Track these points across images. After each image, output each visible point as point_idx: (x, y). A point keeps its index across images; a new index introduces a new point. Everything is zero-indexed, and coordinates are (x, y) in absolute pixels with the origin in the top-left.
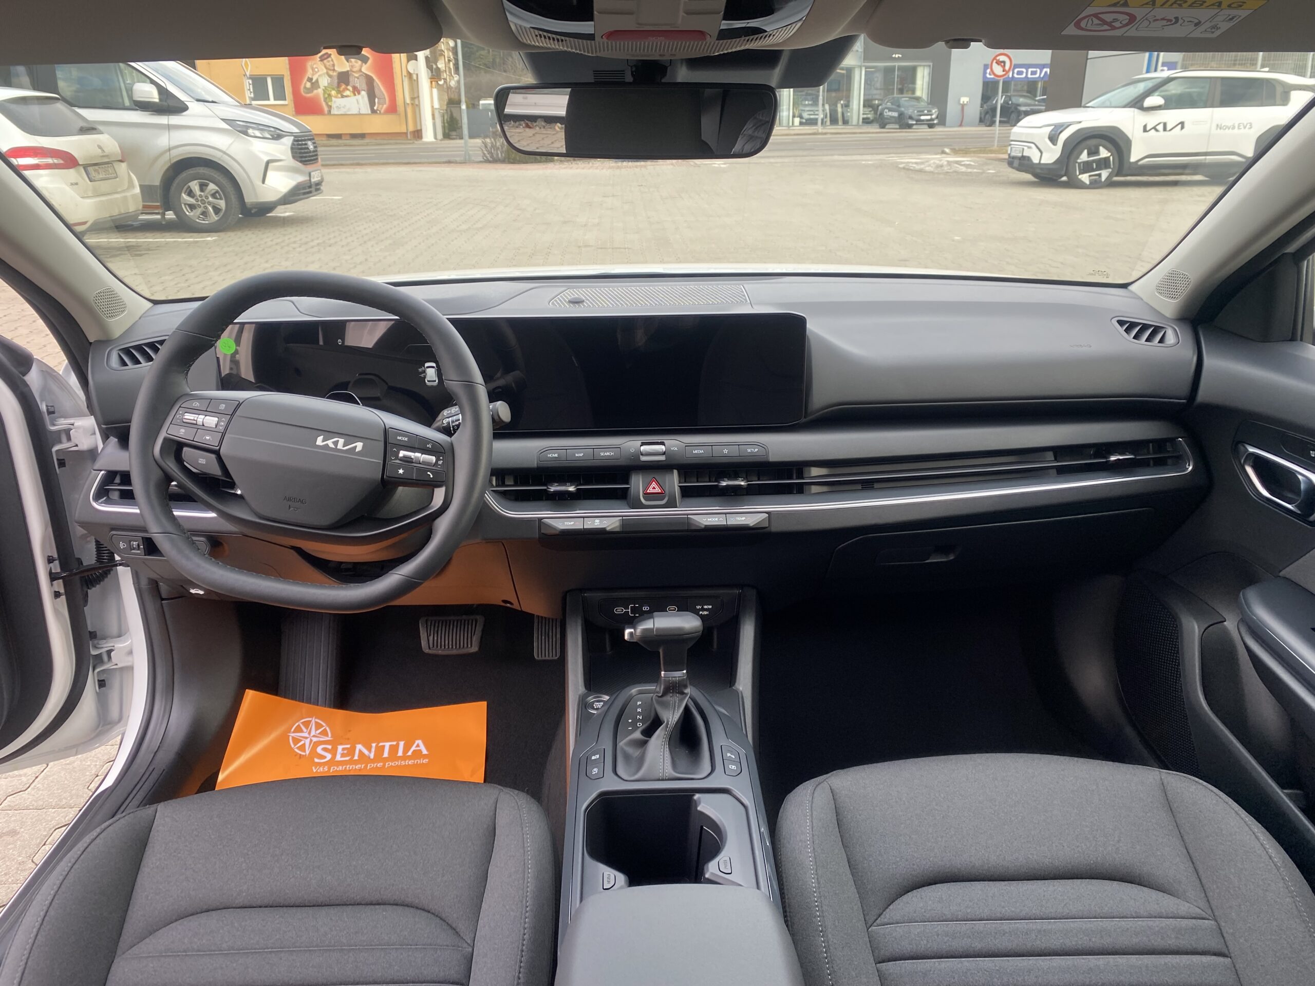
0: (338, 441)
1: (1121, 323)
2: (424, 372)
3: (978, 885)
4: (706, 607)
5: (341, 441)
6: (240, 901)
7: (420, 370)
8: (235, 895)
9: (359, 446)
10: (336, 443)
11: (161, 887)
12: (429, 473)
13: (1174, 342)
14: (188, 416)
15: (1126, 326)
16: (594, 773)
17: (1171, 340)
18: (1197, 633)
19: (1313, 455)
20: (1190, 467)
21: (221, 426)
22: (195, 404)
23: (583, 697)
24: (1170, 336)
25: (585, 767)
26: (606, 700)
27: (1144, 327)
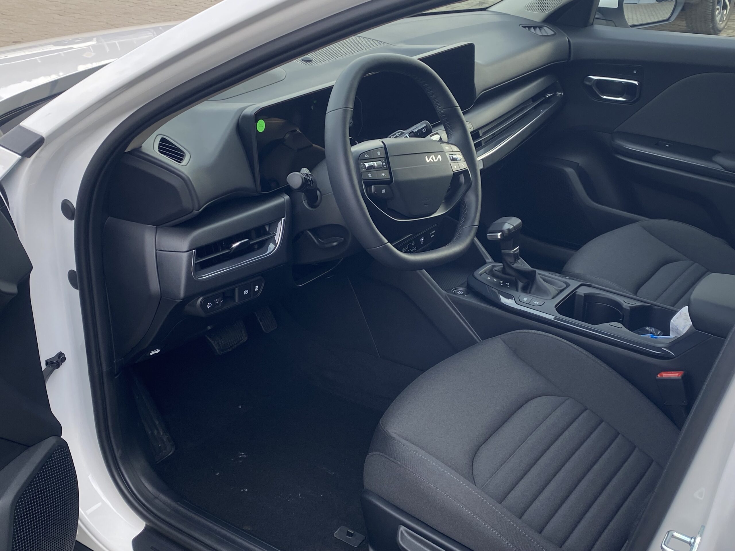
1: (525, 27)
6: (481, 440)
9: (440, 157)
10: (432, 158)
12: (462, 164)
13: (553, 33)
14: (367, 165)
15: (527, 28)
16: (538, 303)
17: (551, 32)
18: (575, 174)
19: (635, 72)
20: (562, 94)
21: (385, 165)
22: (366, 156)
23: (448, 293)
24: (548, 31)
25: (528, 305)
26: (461, 289)
27: (535, 28)
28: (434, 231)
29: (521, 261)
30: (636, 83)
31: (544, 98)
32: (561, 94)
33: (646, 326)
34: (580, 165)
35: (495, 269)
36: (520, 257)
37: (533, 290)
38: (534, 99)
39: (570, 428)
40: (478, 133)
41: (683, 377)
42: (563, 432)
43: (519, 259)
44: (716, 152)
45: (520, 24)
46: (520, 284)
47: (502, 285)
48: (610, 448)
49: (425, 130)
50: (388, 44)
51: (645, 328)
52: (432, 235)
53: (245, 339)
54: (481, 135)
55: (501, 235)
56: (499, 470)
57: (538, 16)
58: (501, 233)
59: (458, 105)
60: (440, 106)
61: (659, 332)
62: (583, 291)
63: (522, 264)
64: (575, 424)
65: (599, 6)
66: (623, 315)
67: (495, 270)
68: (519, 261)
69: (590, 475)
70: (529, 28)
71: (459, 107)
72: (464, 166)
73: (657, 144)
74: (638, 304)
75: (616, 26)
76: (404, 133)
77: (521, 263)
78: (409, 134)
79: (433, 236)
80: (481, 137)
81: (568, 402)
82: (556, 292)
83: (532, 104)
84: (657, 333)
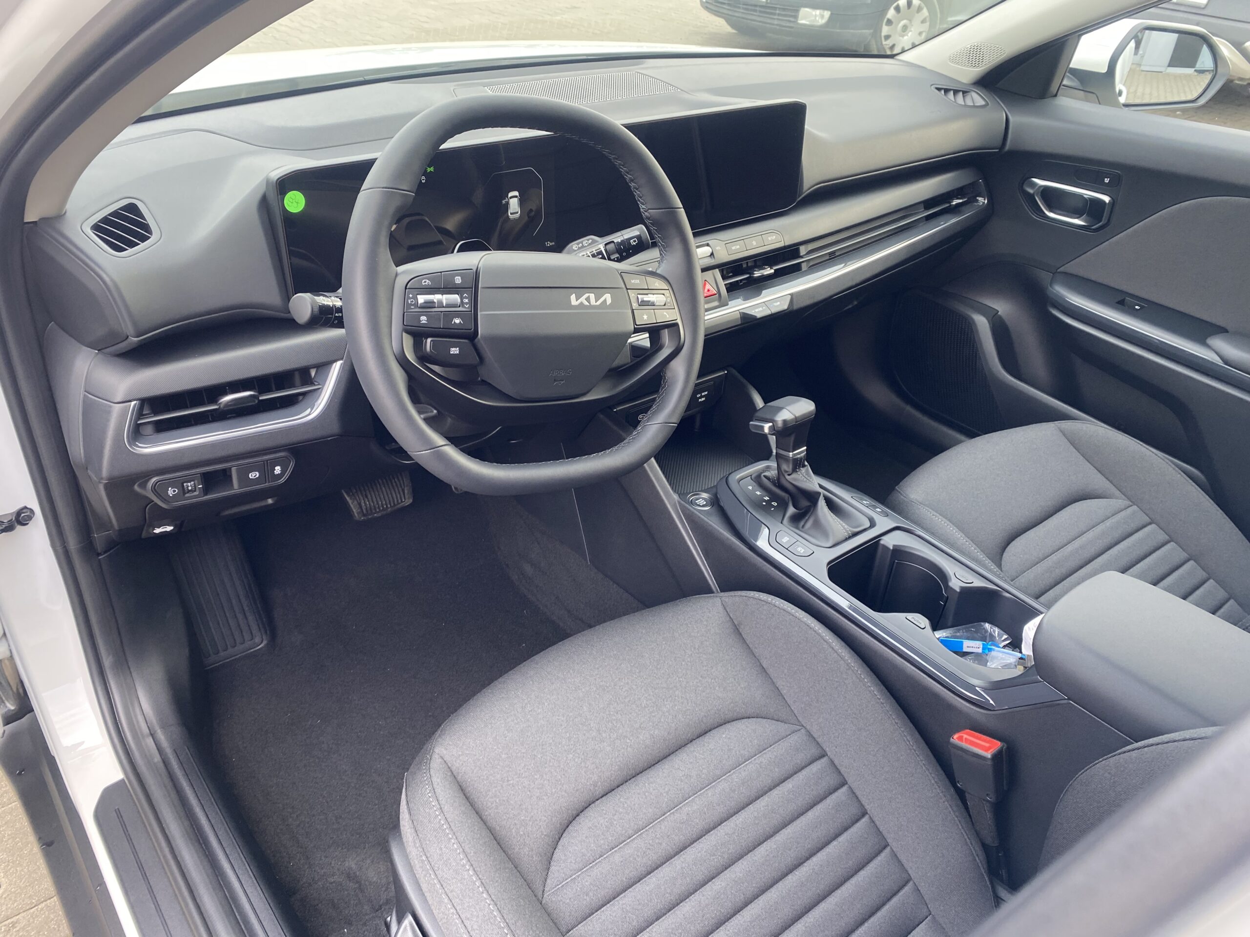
0: (589, 296)
1: (939, 89)
2: (508, 203)
3: (1031, 533)
4: (703, 394)
5: (592, 296)
6: (599, 791)
7: (504, 202)
8: (592, 788)
9: (608, 297)
10: (588, 299)
11: (523, 818)
12: (665, 313)
13: (983, 103)
14: (421, 299)
15: (943, 92)
16: (802, 552)
17: (980, 102)
18: (987, 325)
19: (1107, 180)
20: (986, 202)
21: (467, 303)
22: (425, 282)
23: (680, 500)
24: (977, 98)
25: (786, 550)
26: (705, 495)
27: (956, 92)
28: (706, 393)
29: (807, 471)
30: (1106, 199)
31: (947, 205)
32: (984, 203)
33: (985, 621)
34: (999, 313)
35: (767, 474)
36: (806, 463)
37: (809, 524)
38: (928, 203)
39: (775, 792)
40: (798, 250)
41: (997, 757)
42: (757, 798)
43: (803, 467)
44: (1220, 330)
45: (932, 83)
46: (791, 510)
47: (764, 503)
48: (835, 843)
49: (635, 241)
50: (682, 90)
51: (982, 624)
52: (701, 397)
53: (408, 501)
54: (801, 254)
55: (770, 427)
56: (602, 858)
57: (968, 73)
58: (771, 424)
59: (682, 206)
60: (644, 205)
61: (1005, 637)
62: (890, 541)
63: (807, 476)
64: (789, 785)
65: (1071, 66)
66: (947, 598)
67: (764, 476)
68: (803, 470)
69: (773, 894)
70: (947, 91)
71: (683, 209)
72: (668, 316)
73: (1122, 302)
74: (978, 583)
75: (1100, 104)
76: (597, 242)
77: (805, 474)
78: (606, 245)
79: (703, 399)
80: (802, 257)
81: (795, 738)
82: (846, 535)
83: (923, 211)
84: (1002, 637)
